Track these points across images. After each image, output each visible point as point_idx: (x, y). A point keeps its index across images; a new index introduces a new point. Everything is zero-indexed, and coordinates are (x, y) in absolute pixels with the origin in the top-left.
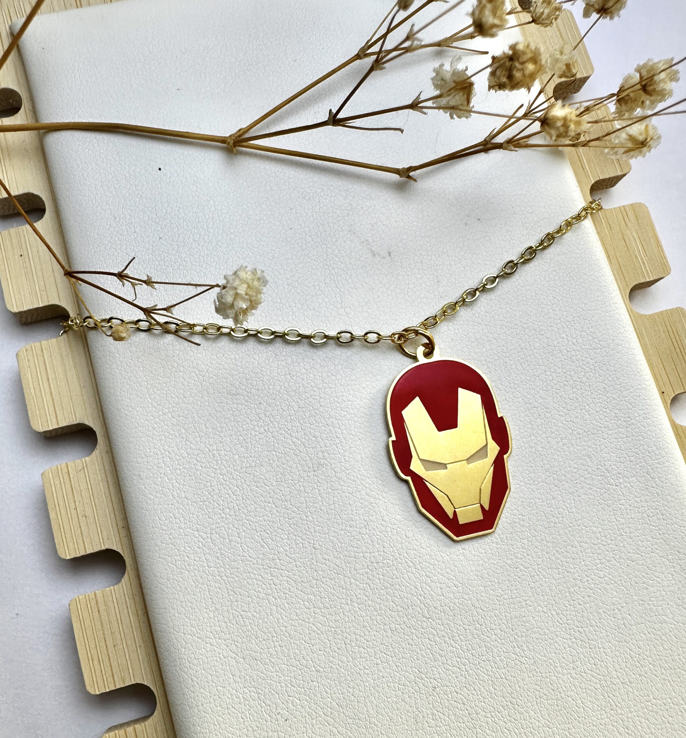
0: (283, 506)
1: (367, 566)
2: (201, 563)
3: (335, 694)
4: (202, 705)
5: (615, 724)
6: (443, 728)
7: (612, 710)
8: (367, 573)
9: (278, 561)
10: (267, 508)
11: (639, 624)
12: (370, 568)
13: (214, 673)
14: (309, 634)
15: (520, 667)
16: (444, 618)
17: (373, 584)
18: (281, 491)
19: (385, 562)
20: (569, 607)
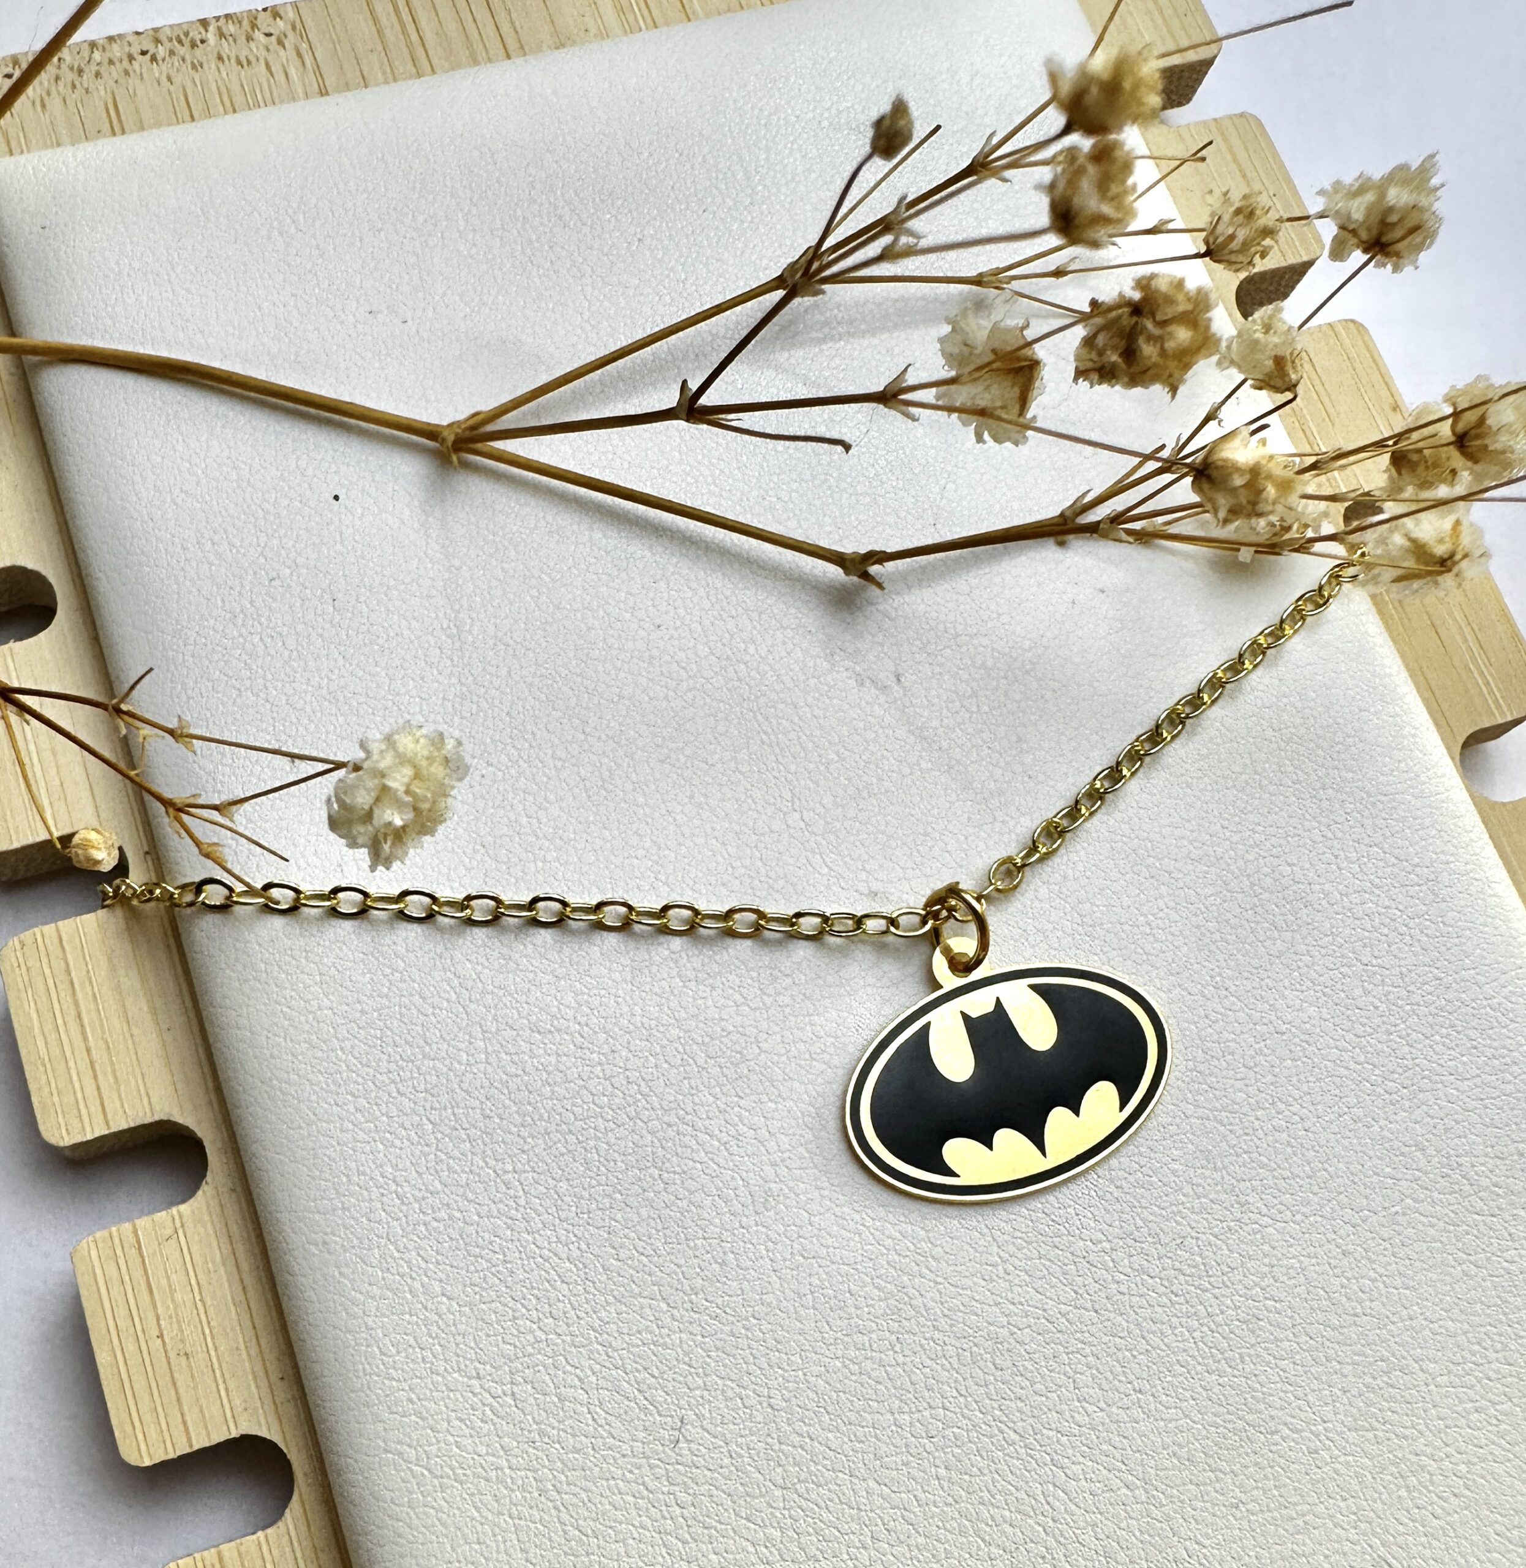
1: (907, 1446)
2: (491, 1459)
8: (906, 1465)
10: (648, 1311)
12: (913, 1451)
17: (924, 1492)
19: (948, 1433)
20: (1411, 1524)
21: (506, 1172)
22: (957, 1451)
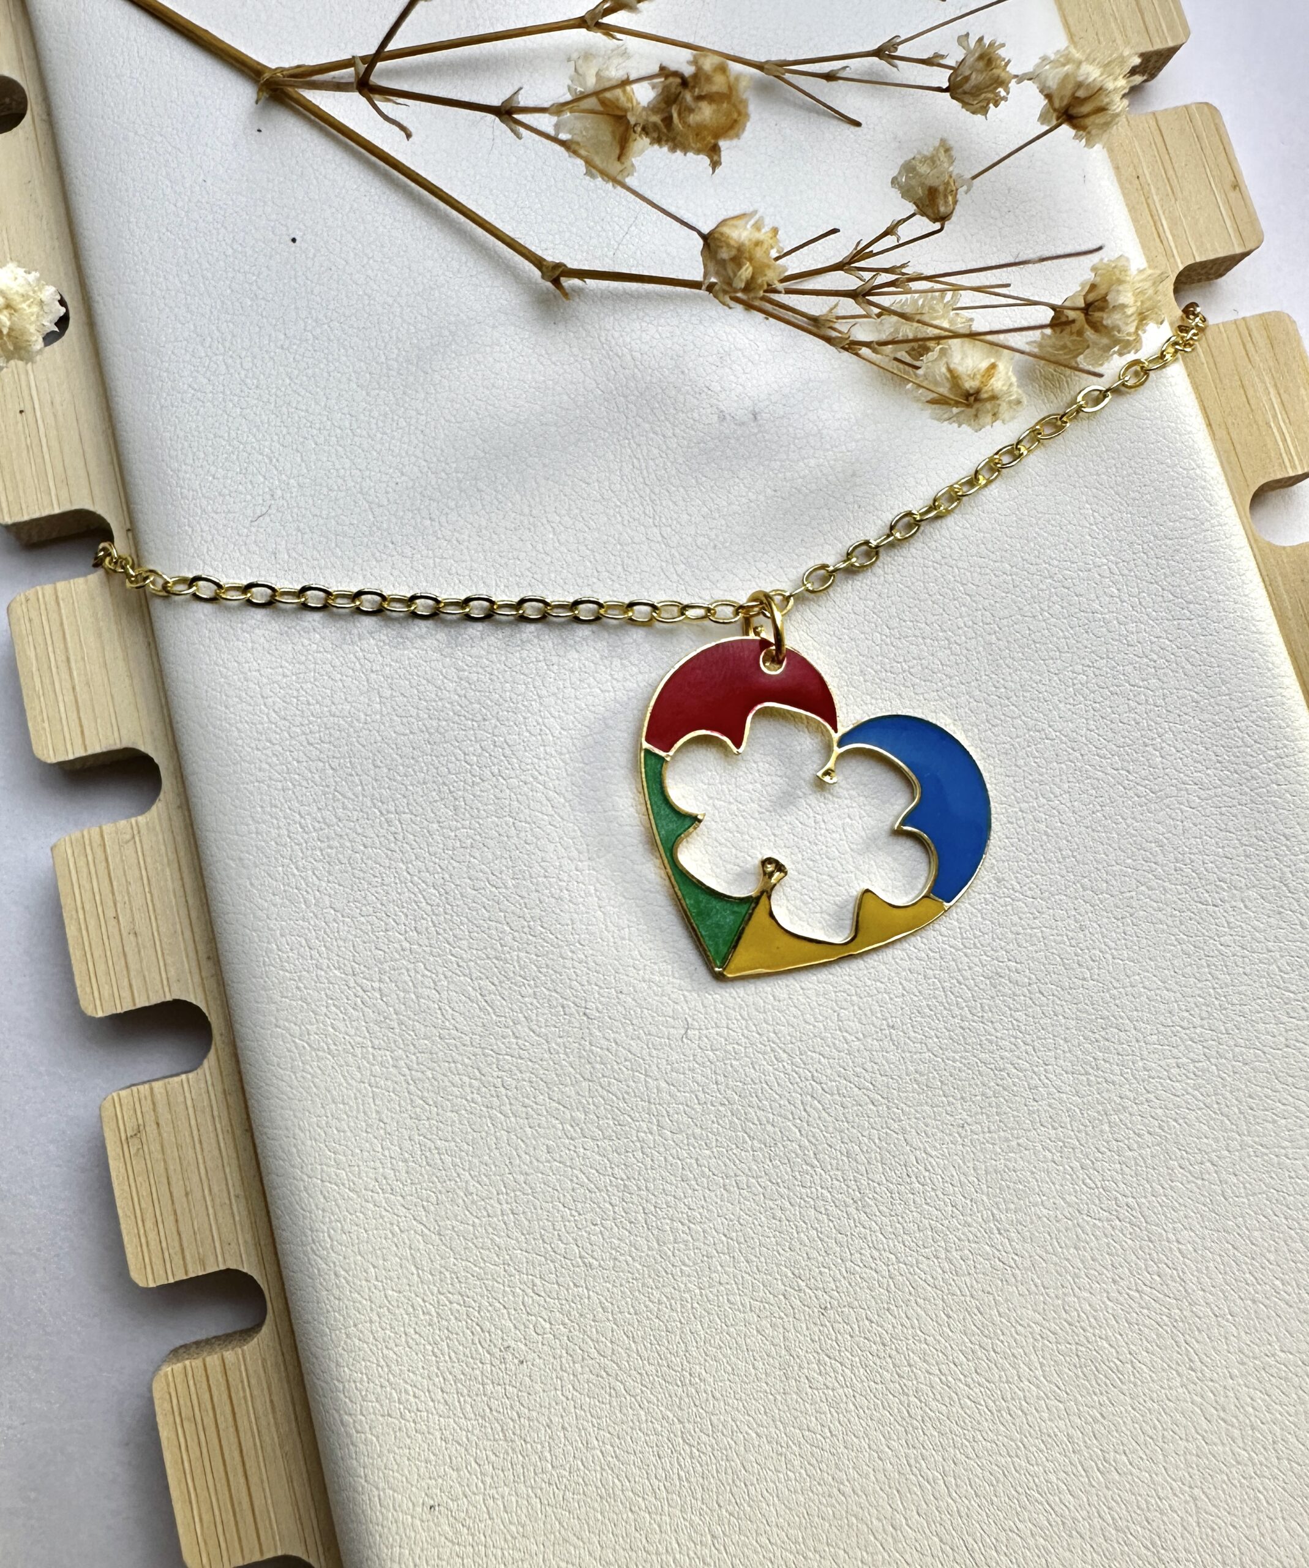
0: (526, 930)
2: (359, 1039)
3: (620, 1313)
4: (355, 1325)
5: (1198, 1399)
6: (841, 1391)
7: (1193, 1370)
8: (693, 1070)
9: (514, 1041)
10: (494, 932)
11: (1254, 1194)
12: (699, 1059)
13: (381, 1262)
14: (573, 1190)
15: (1003, 1274)
16: (847, 1167)
17: (704, 1092)
18: (522, 897)
19: (729, 1047)
20: (1109, 1153)
21: (388, 812)
22: (734, 1062)
